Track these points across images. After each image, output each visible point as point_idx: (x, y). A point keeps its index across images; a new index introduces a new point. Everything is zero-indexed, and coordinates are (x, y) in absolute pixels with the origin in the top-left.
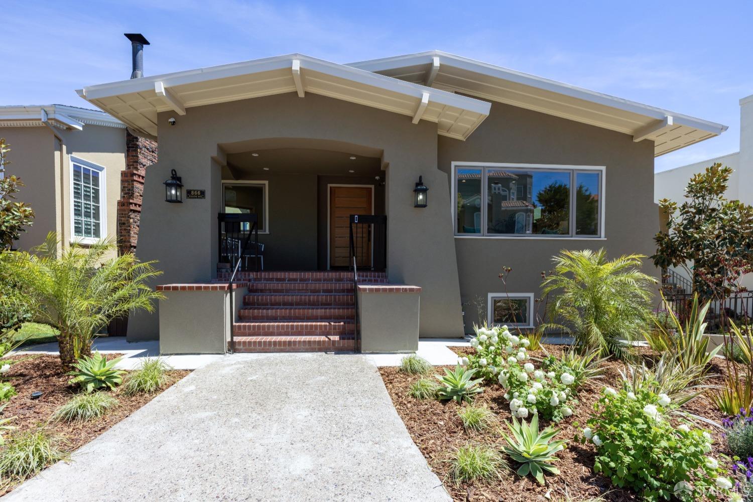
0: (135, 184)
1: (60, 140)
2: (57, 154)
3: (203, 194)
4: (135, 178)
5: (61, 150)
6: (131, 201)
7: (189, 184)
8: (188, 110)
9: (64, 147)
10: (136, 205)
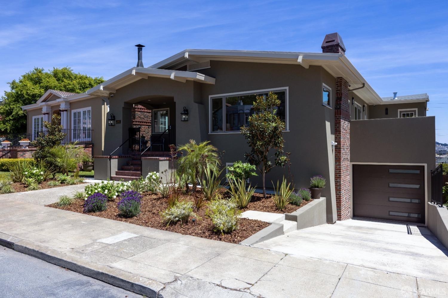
0: (136, 112)
1: (104, 101)
2: (103, 106)
3: (120, 121)
4: (136, 110)
5: (104, 105)
6: (134, 120)
7: (117, 119)
8: (117, 90)
9: (105, 103)
10: (136, 122)
